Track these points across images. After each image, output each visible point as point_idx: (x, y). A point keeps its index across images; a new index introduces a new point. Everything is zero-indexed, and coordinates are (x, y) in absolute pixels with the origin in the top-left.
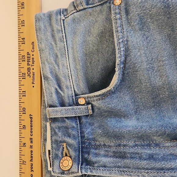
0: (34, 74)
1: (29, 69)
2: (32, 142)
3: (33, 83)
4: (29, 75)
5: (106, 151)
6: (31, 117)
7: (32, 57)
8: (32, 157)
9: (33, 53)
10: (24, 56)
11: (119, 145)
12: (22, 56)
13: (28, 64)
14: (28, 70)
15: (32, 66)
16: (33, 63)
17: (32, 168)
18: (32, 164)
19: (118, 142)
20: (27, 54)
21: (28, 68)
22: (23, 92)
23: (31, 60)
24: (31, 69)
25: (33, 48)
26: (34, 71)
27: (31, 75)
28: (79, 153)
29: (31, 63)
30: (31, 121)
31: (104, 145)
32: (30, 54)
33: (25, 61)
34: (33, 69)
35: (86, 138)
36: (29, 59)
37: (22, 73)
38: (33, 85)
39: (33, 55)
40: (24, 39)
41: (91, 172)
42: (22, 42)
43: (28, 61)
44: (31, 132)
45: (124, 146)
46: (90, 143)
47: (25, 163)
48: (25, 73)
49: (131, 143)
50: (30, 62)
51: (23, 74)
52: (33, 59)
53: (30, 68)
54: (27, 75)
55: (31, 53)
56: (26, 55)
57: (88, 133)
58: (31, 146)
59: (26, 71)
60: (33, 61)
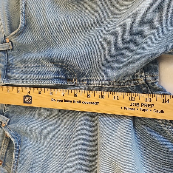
0: (133, 109)
1: (137, 105)
2: (78, 102)
3: (125, 108)
4: (132, 104)
5: (19, 71)
6: (97, 103)
7: (149, 109)
8: (67, 101)
9: (152, 111)
10: (151, 101)
11: (26, 67)
12: (151, 99)
13: (143, 104)
14: (137, 103)
15: (141, 108)
16: (143, 110)
17: (60, 101)
18: (62, 101)
19: (25, 65)
20: (152, 105)
21: (139, 104)
22: (118, 97)
23: (146, 108)
24: (138, 108)
25: (157, 112)
26: (136, 110)
27: (133, 107)
28: (5, 72)
29: (143, 107)
30: (93, 103)
31: (19, 67)
32: (152, 107)
33: (146, 101)
34: (137, 109)
35: (9, 63)
36: (147, 106)
37: (135, 97)
38: (123, 108)
39: (151, 110)
40: (168, 102)
41: (9, 82)
42: (165, 100)
43: (146, 105)
44: (85, 103)
45: (28, 67)
46: (11, 67)
47: (63, 95)
48: (134, 100)
49: (31, 65)
50: (145, 107)
51: (133, 98)
52: (147, 110)
53: (139, 106)
54: (133, 102)
55: (152, 109)
56: (151, 103)
57: (10, 61)
58: (75, 101)
59: (136, 102)
60: (145, 110)
